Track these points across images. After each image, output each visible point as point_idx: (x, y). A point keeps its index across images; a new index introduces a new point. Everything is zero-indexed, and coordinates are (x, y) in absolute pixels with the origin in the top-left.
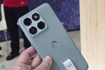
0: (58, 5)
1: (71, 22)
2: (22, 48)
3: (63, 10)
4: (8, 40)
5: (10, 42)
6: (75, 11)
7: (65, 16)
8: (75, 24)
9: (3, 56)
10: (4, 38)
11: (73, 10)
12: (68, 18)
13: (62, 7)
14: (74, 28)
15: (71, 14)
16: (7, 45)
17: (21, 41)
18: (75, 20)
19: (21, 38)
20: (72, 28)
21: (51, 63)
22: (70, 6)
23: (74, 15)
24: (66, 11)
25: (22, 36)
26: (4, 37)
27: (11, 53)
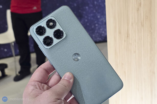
0: (80, 11)
1: (96, 31)
2: (34, 65)
3: (86, 17)
4: (16, 55)
5: (18, 58)
6: (101, 18)
7: (88, 24)
8: (102, 33)
9: (10, 76)
10: (10, 53)
11: (99, 17)
12: (93, 27)
13: (84, 12)
14: (100, 39)
15: (96, 22)
16: (15, 62)
17: (33, 56)
18: (101, 30)
19: (33, 52)
20: (98, 39)
21: (72, 81)
22: (95, 11)
23: (100, 23)
24: (89, 18)
25: (33, 50)
26: (11, 51)
27: (19, 73)
